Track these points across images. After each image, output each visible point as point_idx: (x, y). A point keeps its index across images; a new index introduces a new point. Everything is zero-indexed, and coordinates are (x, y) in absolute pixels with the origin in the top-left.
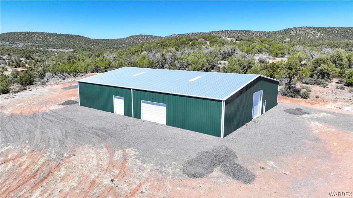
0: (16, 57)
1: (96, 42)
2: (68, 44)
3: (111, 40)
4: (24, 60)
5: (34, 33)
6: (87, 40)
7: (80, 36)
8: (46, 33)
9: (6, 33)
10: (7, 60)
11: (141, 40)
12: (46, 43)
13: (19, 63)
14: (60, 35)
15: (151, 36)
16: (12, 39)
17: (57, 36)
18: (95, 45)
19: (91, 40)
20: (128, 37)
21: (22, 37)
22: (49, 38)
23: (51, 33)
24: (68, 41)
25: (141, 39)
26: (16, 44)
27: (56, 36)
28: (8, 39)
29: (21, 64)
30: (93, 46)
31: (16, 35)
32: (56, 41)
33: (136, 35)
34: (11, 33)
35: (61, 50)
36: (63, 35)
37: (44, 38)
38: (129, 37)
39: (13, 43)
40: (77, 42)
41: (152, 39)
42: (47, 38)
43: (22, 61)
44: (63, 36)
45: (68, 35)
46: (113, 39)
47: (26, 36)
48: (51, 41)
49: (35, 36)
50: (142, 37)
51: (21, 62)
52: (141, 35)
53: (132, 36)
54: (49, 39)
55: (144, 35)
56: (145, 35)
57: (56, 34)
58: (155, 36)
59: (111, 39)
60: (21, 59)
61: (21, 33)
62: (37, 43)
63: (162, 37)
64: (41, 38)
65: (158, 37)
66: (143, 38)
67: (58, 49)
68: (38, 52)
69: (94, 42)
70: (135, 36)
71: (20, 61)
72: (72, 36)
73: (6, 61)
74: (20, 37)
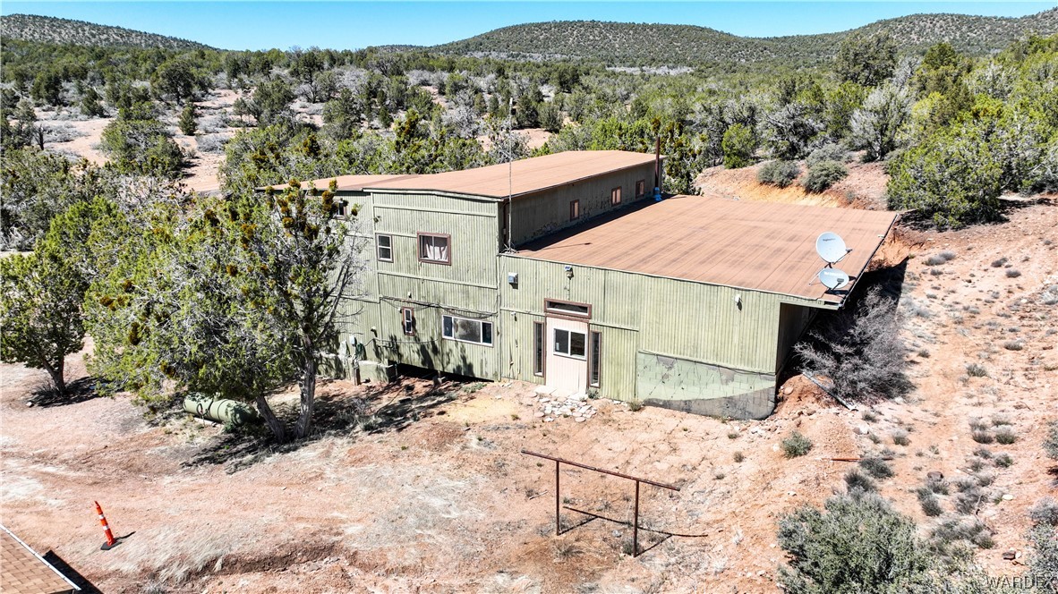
0: (525, 80)
1: (756, 47)
2: (666, 55)
3: (801, 40)
4: (552, 95)
5: (572, 24)
6: (725, 40)
7: (702, 29)
8: (605, 24)
9: (504, 29)
10: (490, 93)
11: (920, 34)
12: (604, 52)
13: (534, 104)
14: (645, 26)
15: (959, 17)
16: (515, 45)
17: (636, 29)
18: (752, 55)
19: (736, 39)
20: (865, 27)
21: (541, 37)
22: (611, 37)
23: (619, 22)
24: (667, 46)
25: (917, 29)
26: (524, 56)
27: (631, 32)
28: (505, 44)
29: (543, 112)
30: (743, 61)
31: (527, 33)
32: (631, 47)
33: (898, 16)
34: (514, 29)
35: (653, 70)
36: (651, 27)
37: (597, 38)
38: (870, 26)
39: (518, 55)
40: (695, 49)
41: (964, 29)
42: (606, 37)
43: (545, 99)
44: (651, 30)
45: (665, 26)
46: (811, 37)
47: (551, 35)
48: (617, 46)
49: (575, 33)
50: (922, 24)
51: (543, 101)
52: (918, 17)
53: (880, 22)
54: (613, 42)
55: (931, 15)
56: (936, 16)
57: (632, 26)
58: (978, 19)
59: (803, 34)
60: (545, 90)
61: (539, 26)
62: (579, 53)
63: (1006, 20)
64: (591, 37)
65: (990, 19)
66: (928, 25)
67: (644, 68)
68: (591, 72)
69: (749, 45)
70: (896, 20)
71: (540, 97)
72: (679, 29)
73: (487, 97)
74: (536, 38)
